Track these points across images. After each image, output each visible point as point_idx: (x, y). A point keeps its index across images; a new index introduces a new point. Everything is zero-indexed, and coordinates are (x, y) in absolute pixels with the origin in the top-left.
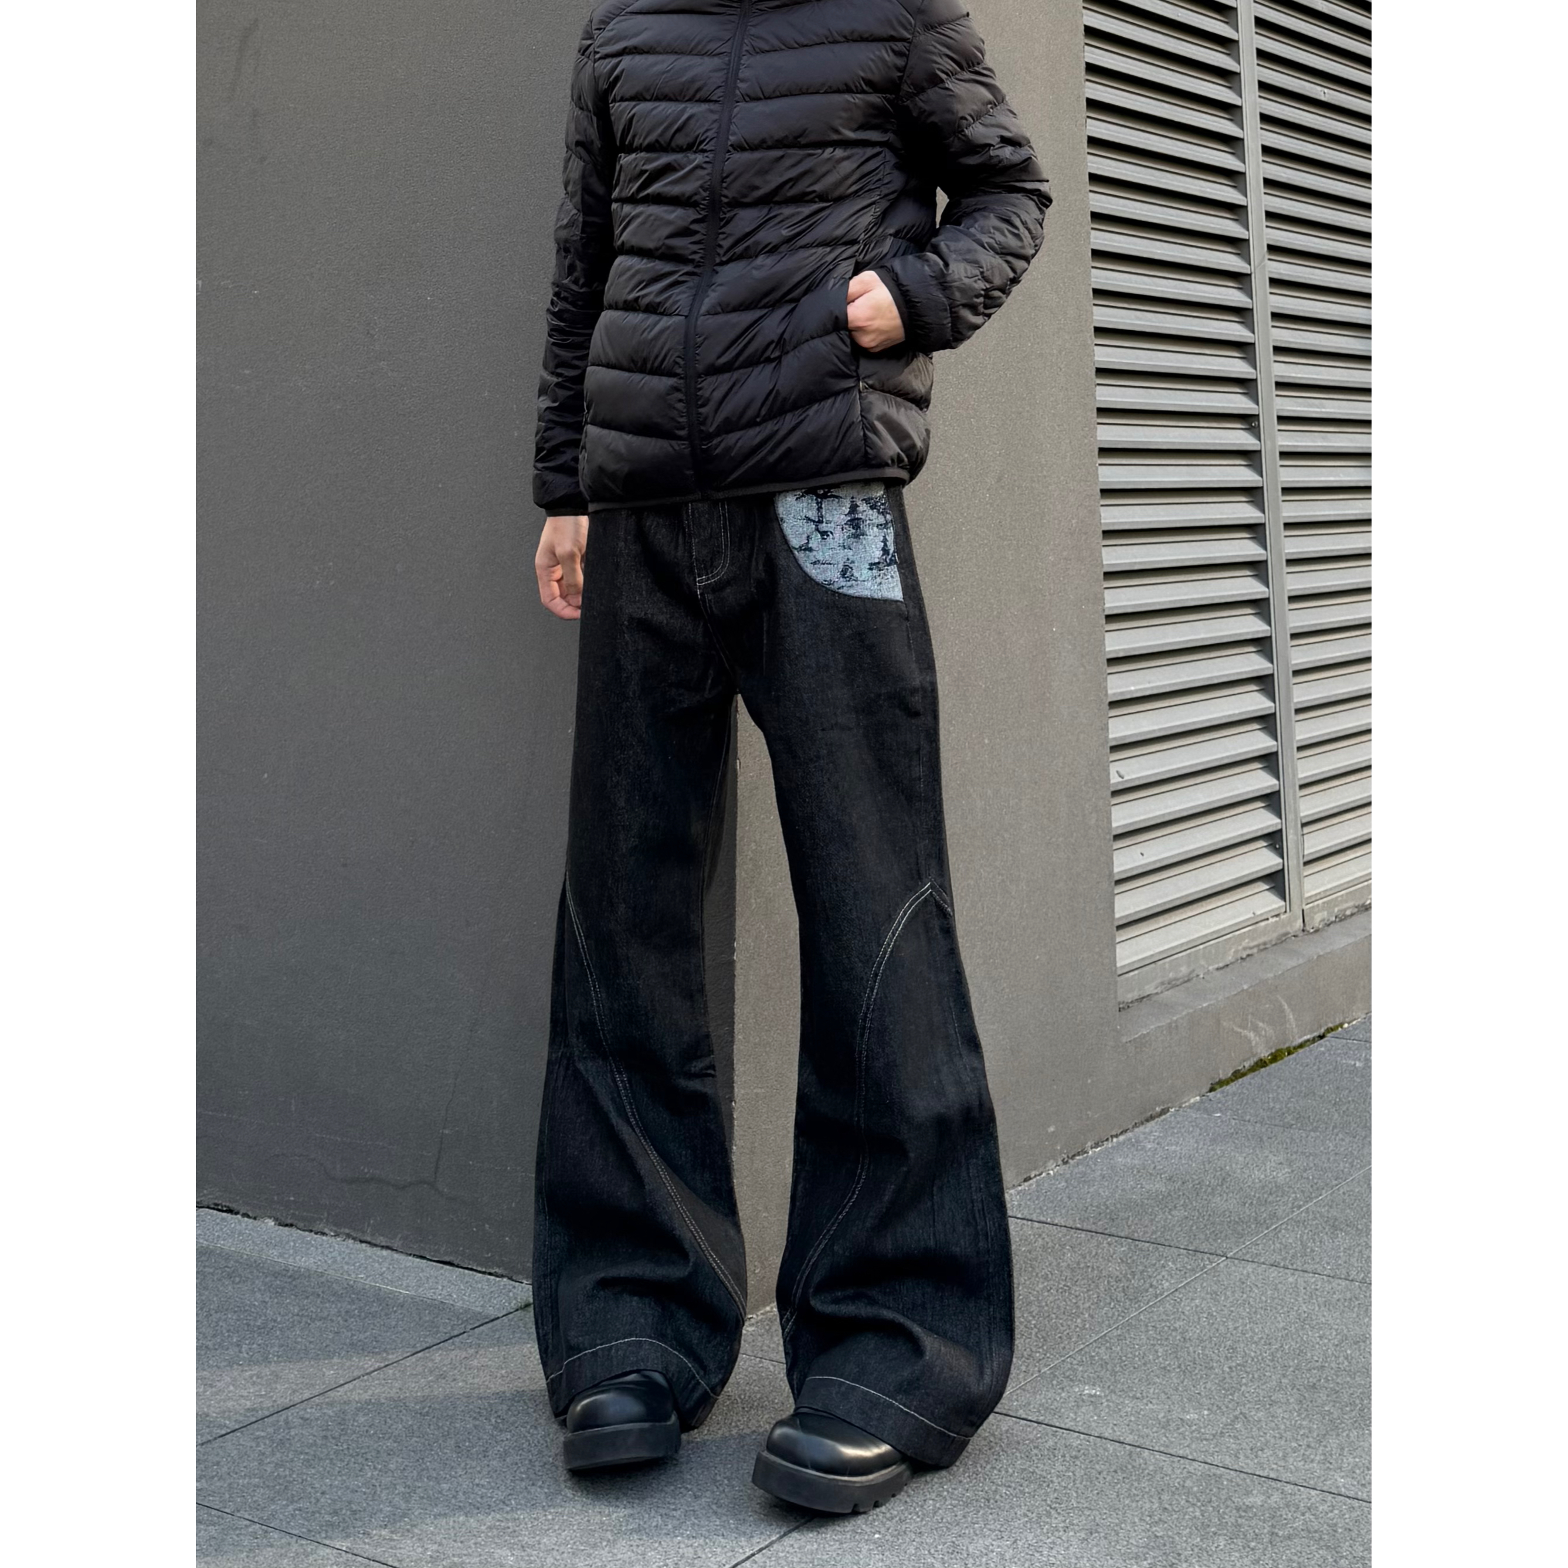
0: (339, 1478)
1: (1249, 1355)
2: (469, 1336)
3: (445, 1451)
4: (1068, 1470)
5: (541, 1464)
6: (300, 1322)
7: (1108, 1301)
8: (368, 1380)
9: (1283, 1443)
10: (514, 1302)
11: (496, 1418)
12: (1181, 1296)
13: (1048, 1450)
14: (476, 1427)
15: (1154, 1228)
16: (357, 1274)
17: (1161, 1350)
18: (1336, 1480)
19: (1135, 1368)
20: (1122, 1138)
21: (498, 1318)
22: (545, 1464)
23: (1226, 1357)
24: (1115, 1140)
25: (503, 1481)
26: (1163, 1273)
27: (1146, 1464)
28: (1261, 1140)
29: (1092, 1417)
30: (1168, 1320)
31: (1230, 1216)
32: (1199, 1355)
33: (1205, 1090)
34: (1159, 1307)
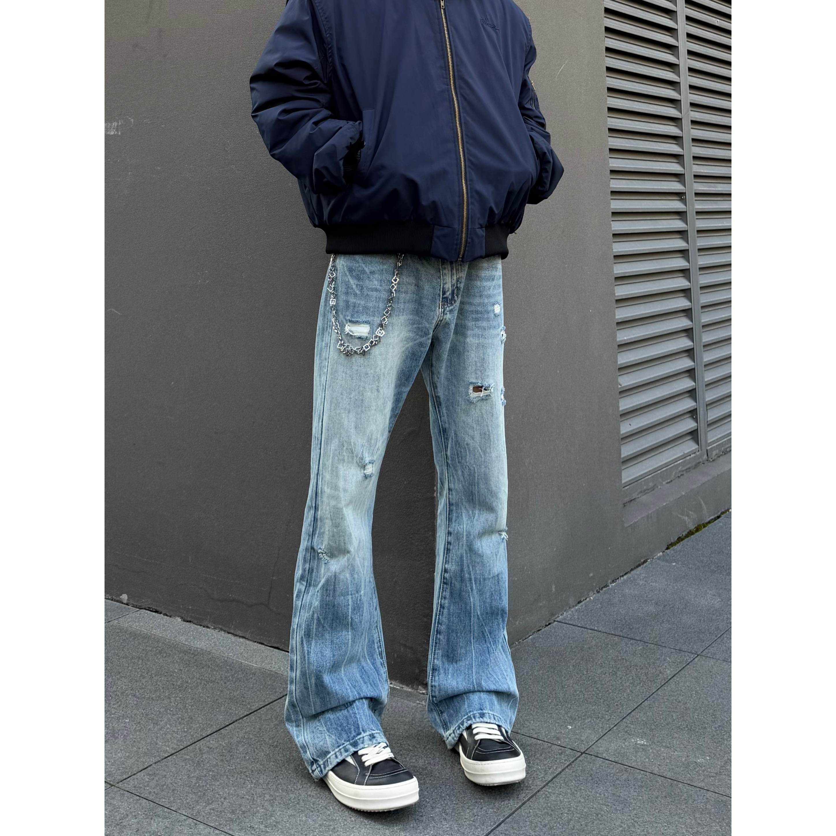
0: (233, 789)
4: (638, 796)
6: (201, 684)
7: (639, 681)
8: (242, 723)
12: (678, 679)
13: (625, 781)
15: (654, 635)
16: (228, 653)
17: (674, 715)
19: (662, 727)
20: (625, 577)
24: (622, 578)
26: (666, 664)
27: (681, 792)
28: (701, 580)
29: (645, 759)
30: (675, 696)
31: (694, 628)
32: (696, 719)
33: (664, 549)
34: (667, 687)
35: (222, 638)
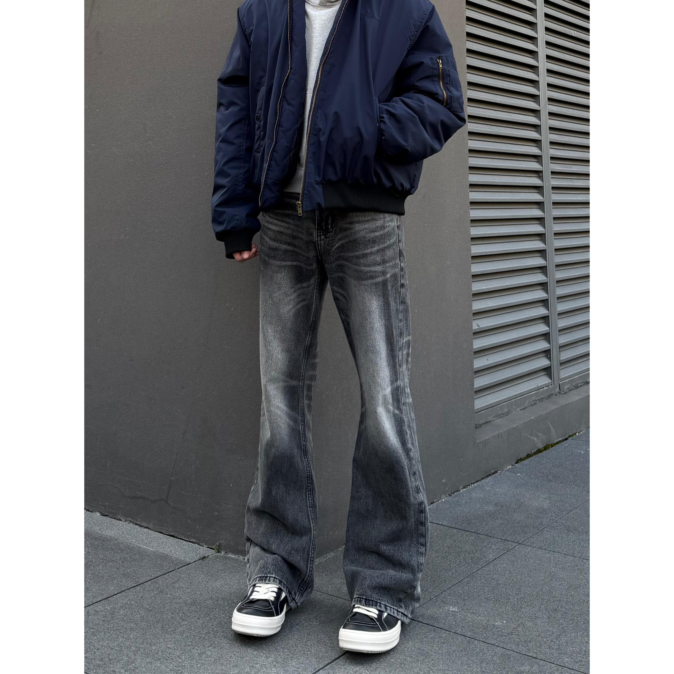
0: (107, 642)
1: (527, 593)
2: (176, 572)
3: (157, 629)
4: (439, 650)
5: (199, 638)
6: (103, 563)
7: (464, 564)
8: (128, 592)
9: (540, 639)
10: (199, 555)
11: (182, 613)
12: (497, 562)
13: (431, 638)
14: (172, 617)
15: (487, 528)
16: (131, 540)
17: (486, 589)
18: (564, 659)
19: (474, 598)
20: (476, 484)
21: (190, 563)
22: (201, 637)
23: (516, 594)
24: (473, 485)
25: (180, 646)
26: (490, 551)
27: (476, 647)
28: (538, 487)
29: (452, 622)
30: (491, 574)
31: (521, 524)
32: (503, 592)
33: (513, 463)
34: (487, 567)
35: (129, 528)
